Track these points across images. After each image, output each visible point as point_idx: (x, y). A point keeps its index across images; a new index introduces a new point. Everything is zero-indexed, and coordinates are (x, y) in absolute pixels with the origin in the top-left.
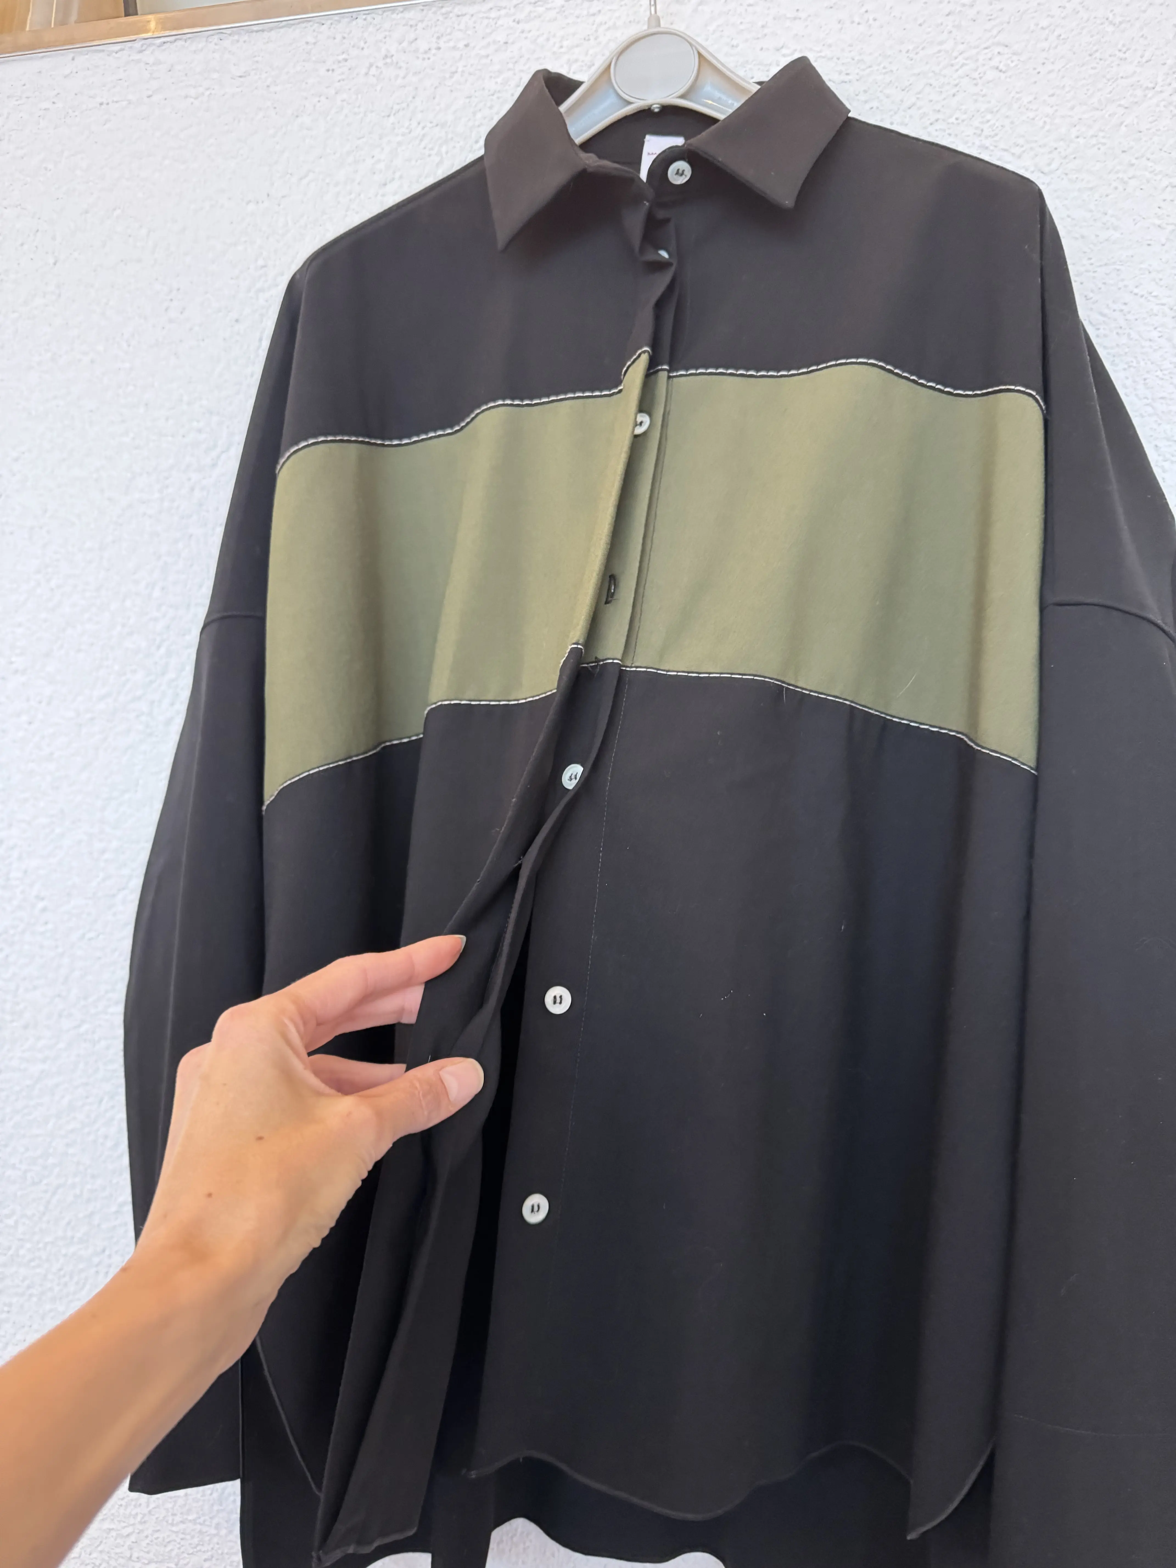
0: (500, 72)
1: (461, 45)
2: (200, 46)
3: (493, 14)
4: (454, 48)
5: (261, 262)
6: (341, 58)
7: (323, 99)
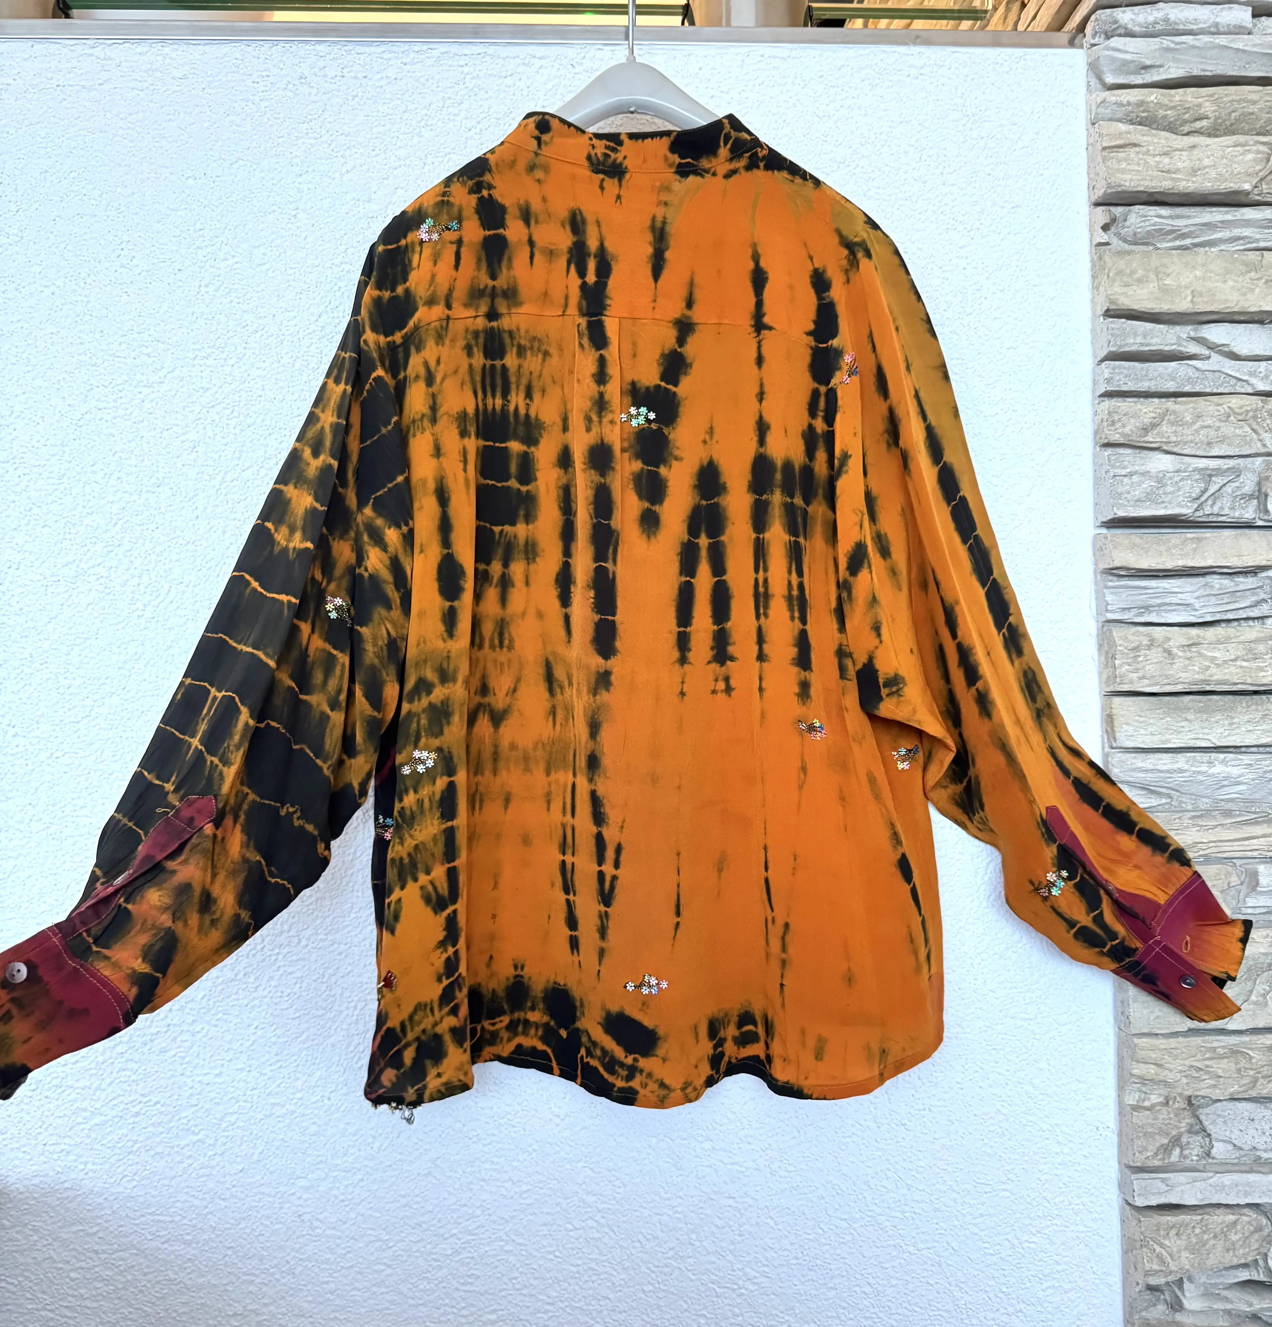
0: (391, 100)
1: (360, 76)
2: (145, 49)
3: (385, 56)
4: (356, 78)
5: (198, 226)
6: (264, 74)
7: (250, 103)
